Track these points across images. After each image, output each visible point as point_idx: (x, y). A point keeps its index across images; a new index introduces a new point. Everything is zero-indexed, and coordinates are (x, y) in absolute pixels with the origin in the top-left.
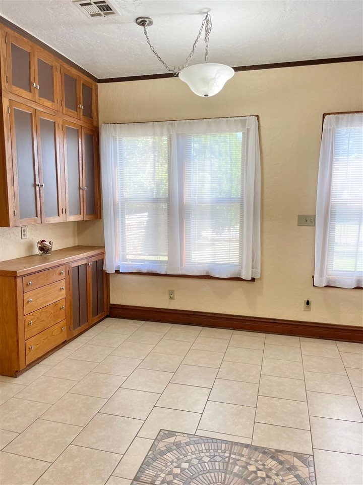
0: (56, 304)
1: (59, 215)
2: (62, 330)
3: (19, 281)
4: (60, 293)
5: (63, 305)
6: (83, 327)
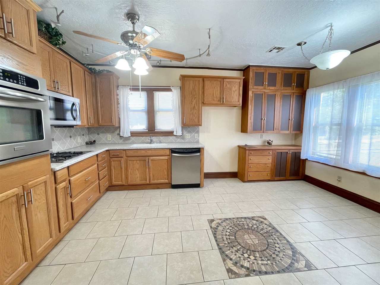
0: (266, 164)
1: (274, 130)
2: (268, 175)
3: (247, 152)
4: (269, 160)
5: (270, 165)
6: (281, 178)
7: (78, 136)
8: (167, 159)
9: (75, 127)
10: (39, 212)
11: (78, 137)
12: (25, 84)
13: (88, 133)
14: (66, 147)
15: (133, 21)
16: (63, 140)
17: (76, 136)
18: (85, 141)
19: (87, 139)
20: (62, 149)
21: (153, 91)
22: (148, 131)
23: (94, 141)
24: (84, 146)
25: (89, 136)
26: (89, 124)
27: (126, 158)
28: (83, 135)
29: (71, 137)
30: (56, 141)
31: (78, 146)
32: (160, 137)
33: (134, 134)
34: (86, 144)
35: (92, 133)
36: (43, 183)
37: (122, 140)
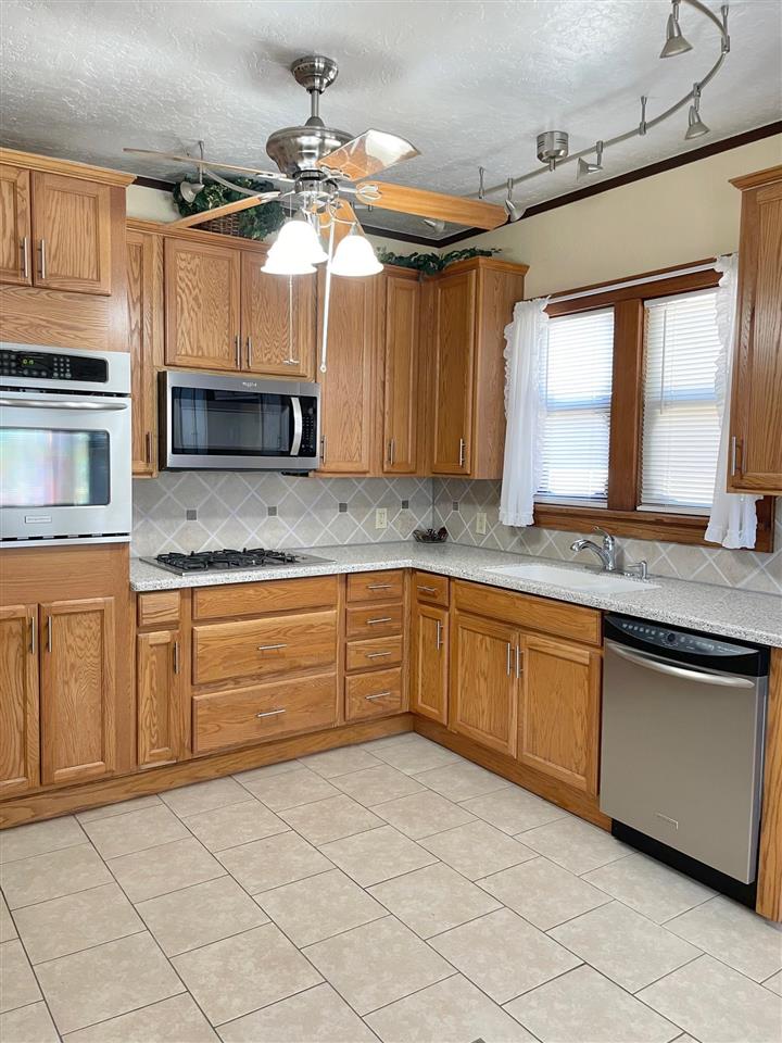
7: (380, 506)
8: (587, 661)
9: (311, 474)
10: (76, 681)
11: (378, 510)
12: (68, 375)
13: (431, 500)
14: (318, 538)
15: (310, 85)
16: (309, 514)
17: (369, 505)
18: (415, 528)
19: (424, 520)
20: (302, 542)
21: (643, 300)
22: (605, 505)
23: (443, 531)
24: (407, 544)
25: (434, 510)
26: (385, 466)
27: (457, 612)
28: (405, 504)
29: (343, 507)
30: (281, 516)
31: (373, 541)
32: (657, 544)
33: (548, 516)
34: (418, 540)
35: (445, 499)
36: (96, 611)
37: (517, 538)
